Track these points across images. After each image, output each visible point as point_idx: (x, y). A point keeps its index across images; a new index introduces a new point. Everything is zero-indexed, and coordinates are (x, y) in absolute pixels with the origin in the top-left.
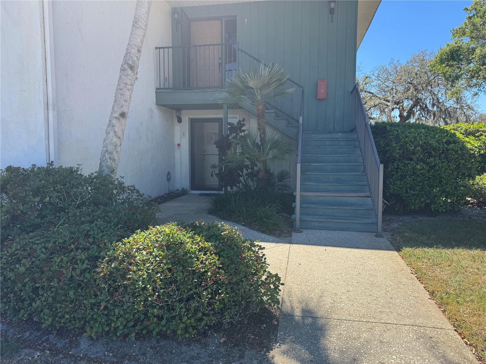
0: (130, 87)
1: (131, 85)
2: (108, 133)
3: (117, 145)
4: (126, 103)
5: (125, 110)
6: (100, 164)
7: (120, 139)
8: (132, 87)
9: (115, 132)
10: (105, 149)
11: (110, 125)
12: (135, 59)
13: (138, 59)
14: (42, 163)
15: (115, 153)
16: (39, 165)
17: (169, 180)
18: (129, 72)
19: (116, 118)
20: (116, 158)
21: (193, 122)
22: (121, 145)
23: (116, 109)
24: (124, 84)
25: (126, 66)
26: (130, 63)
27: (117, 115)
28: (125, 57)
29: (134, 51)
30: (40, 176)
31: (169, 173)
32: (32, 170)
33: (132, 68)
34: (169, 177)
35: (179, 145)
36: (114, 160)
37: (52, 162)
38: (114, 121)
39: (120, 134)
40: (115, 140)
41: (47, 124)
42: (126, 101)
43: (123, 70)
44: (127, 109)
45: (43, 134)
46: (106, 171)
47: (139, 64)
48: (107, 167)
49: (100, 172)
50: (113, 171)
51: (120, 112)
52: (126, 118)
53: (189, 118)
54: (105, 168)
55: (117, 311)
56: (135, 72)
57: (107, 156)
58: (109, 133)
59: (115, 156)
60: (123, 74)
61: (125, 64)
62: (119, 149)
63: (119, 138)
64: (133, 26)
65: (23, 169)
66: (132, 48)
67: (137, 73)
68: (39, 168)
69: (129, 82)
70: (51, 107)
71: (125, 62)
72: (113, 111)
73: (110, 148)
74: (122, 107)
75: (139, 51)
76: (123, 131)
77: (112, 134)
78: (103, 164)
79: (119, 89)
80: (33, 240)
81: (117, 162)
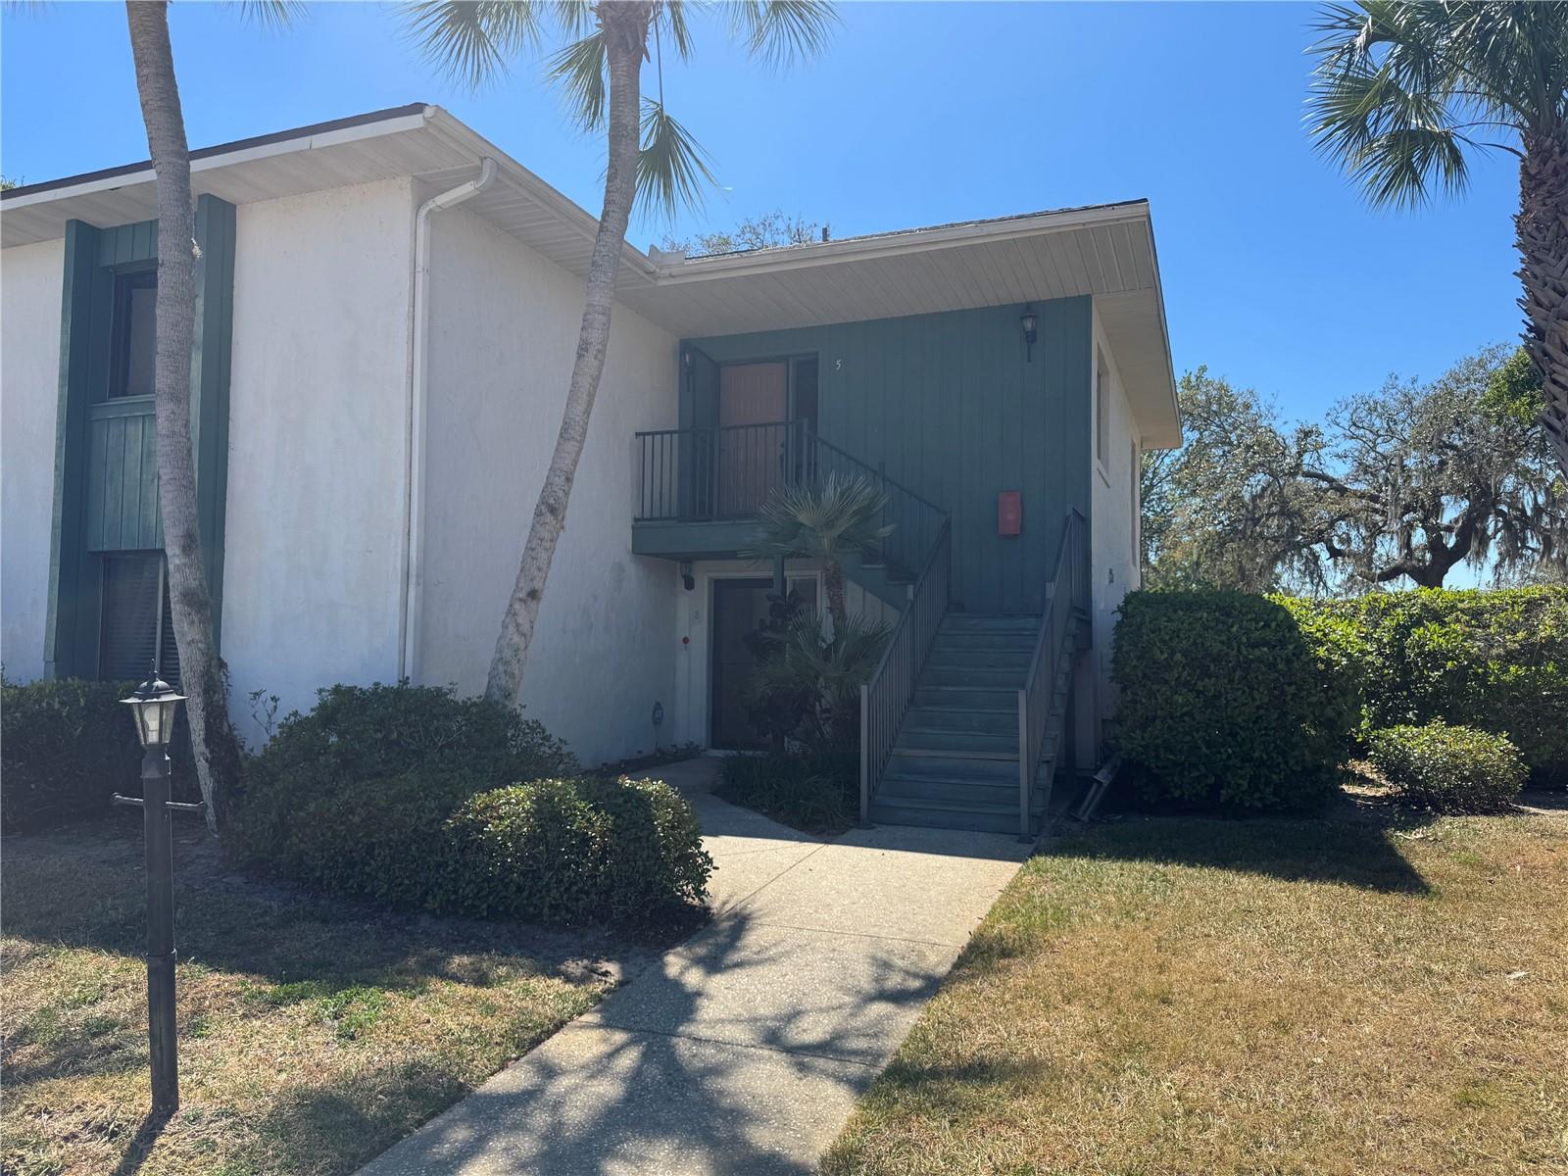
0: (548, 545)
1: (551, 541)
2: (505, 627)
3: (519, 649)
4: (540, 574)
5: (537, 585)
6: (489, 682)
7: (525, 638)
8: (552, 544)
9: (518, 625)
10: (498, 656)
11: (511, 612)
12: (561, 494)
13: (567, 494)
14: (391, 680)
15: (514, 662)
16: (385, 683)
17: (657, 721)
18: (549, 518)
19: (521, 600)
20: (516, 672)
21: (720, 587)
22: (526, 648)
23: (520, 585)
24: (539, 539)
25: (543, 508)
26: (552, 501)
27: (522, 595)
28: (543, 491)
29: (560, 481)
30: (387, 700)
31: (658, 707)
32: (375, 692)
33: (553, 510)
34: (658, 714)
35: (686, 640)
36: (513, 676)
37: (408, 678)
38: (517, 606)
39: (526, 628)
40: (516, 639)
41: (404, 610)
42: (539, 570)
43: (538, 514)
44: (540, 584)
45: (396, 628)
46: (497, 695)
47: (567, 502)
48: (500, 689)
49: (488, 695)
50: (508, 696)
51: (528, 589)
52: (540, 599)
53: (710, 579)
54: (495, 690)
55: (467, 875)
56: (560, 517)
57: (501, 668)
58: (507, 627)
59: (515, 668)
60: (538, 522)
61: (543, 503)
62: (522, 656)
63: (525, 635)
64: (561, 436)
65: (361, 689)
66: (556, 476)
67: (563, 519)
68: (384, 688)
69: (547, 535)
70: (413, 580)
71: (543, 501)
72: (517, 588)
73: (508, 653)
74: (532, 580)
75: (569, 480)
76: (532, 622)
77: (512, 629)
78: (493, 681)
79: (530, 549)
80: (372, 787)
81: (517, 680)
